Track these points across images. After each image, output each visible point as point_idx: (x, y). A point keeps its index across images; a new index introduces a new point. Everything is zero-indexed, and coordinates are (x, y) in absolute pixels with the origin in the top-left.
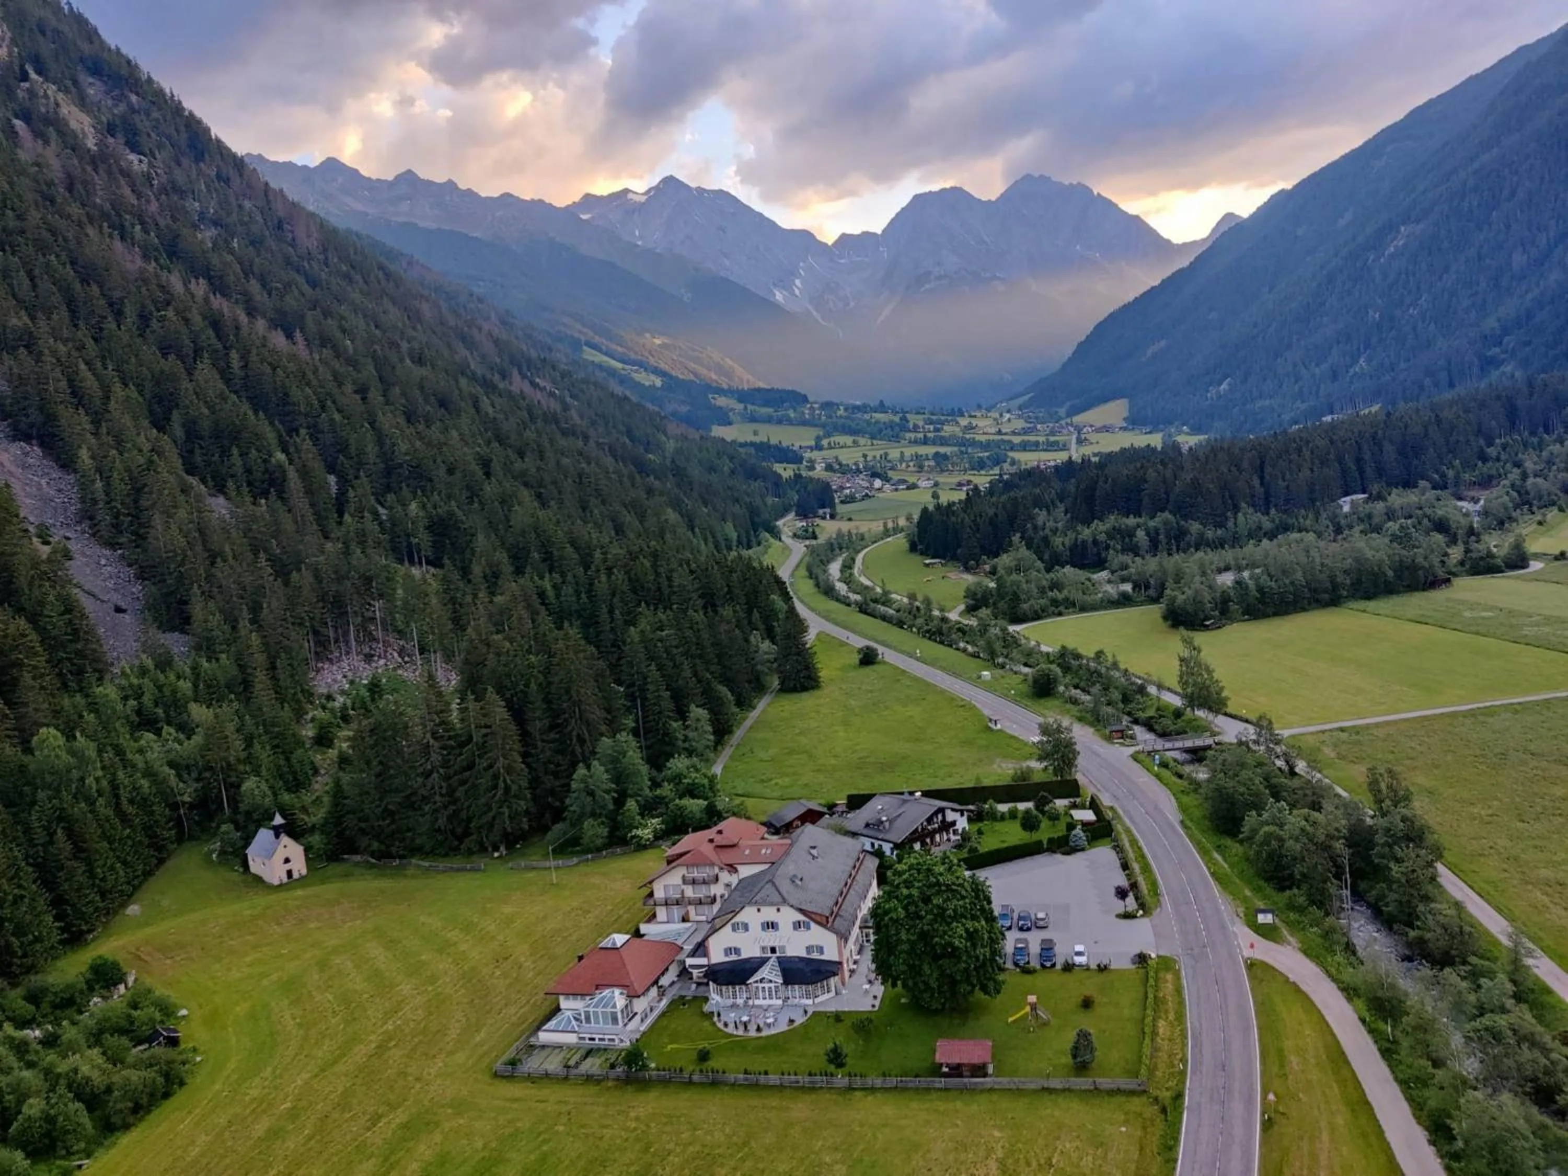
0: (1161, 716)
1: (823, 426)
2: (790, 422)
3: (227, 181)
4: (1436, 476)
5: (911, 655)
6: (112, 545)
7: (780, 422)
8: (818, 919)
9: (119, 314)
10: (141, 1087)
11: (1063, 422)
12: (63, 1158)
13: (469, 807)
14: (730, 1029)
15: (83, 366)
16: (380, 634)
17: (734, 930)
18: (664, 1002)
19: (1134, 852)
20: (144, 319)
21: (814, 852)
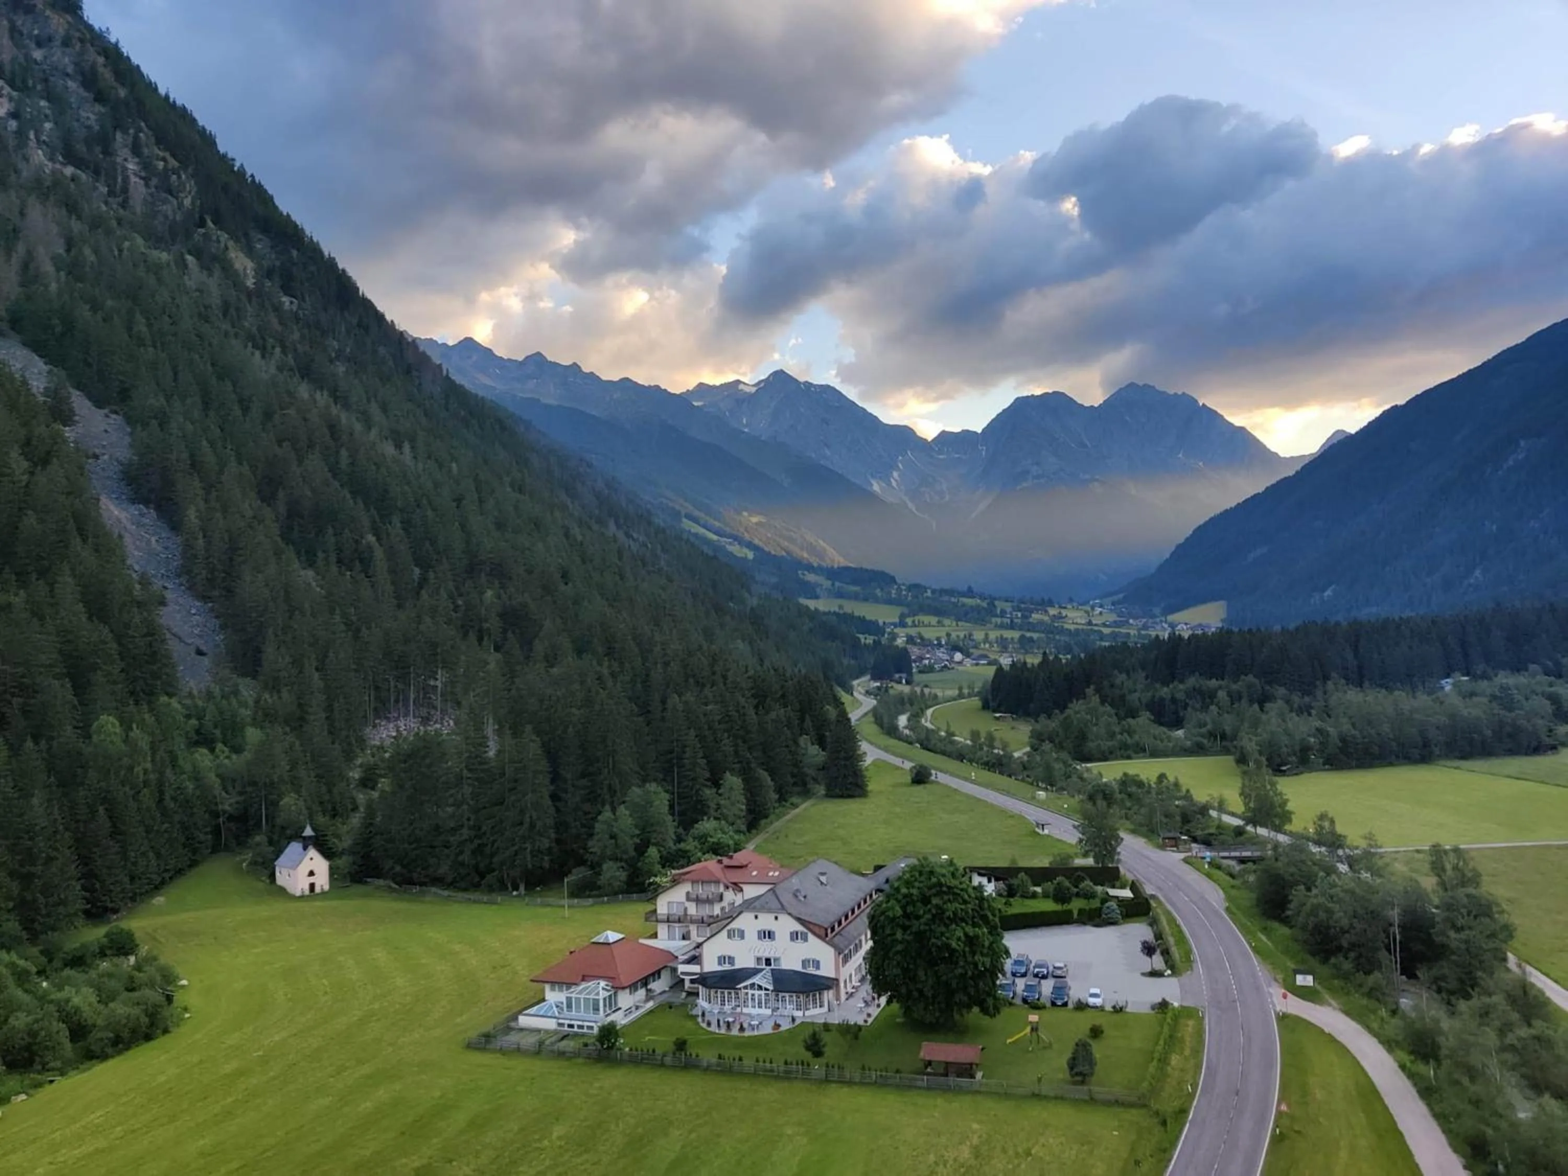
0: (1221, 834)
1: (908, 605)
2: (877, 600)
3: (367, 329)
4: (1550, 663)
5: (966, 779)
6: (205, 598)
7: (866, 600)
8: (816, 930)
9: (246, 410)
10: (124, 1021)
11: (1158, 620)
12: (39, 1073)
13: (494, 841)
14: (714, 1028)
15: (205, 443)
16: (439, 704)
17: (729, 937)
18: (650, 1004)
19: (1171, 928)
20: (268, 415)
21: (823, 879)
